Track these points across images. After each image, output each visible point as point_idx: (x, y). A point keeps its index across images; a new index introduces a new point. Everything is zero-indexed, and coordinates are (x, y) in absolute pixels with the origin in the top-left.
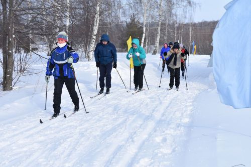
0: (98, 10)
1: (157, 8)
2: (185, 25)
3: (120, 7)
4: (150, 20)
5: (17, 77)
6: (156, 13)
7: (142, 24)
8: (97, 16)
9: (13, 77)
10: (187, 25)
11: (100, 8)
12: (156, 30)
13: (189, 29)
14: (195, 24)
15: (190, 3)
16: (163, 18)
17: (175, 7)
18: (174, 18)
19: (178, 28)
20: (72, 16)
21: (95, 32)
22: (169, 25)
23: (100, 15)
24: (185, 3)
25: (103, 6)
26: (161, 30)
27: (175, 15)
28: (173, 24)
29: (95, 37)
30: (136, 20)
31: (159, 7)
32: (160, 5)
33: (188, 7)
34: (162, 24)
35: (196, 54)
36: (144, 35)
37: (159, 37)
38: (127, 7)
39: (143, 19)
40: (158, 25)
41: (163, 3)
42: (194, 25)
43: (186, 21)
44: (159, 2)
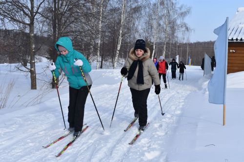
0: (121, 33)
1: (164, 32)
2: (184, 44)
3: (137, 31)
4: (158, 41)
5: (62, 79)
6: (163, 35)
7: (153, 43)
8: (120, 37)
9: (59, 79)
10: (186, 44)
11: (123, 31)
12: (163, 47)
13: (187, 47)
14: (191, 43)
15: (187, 29)
16: (168, 39)
17: (176, 31)
18: (176, 39)
19: (179, 47)
20: (103, 37)
21: (119, 48)
22: (172, 44)
23: (122, 36)
24: (184, 29)
25: (125, 30)
26: (166, 47)
27: (177, 37)
28: (175, 43)
29: (118, 52)
30: (149, 40)
31: (165, 31)
32: (166, 30)
33: (186, 32)
34: (167, 43)
35: (191, 65)
36: (154, 51)
37: (164, 52)
38: (142, 31)
39: (154, 40)
40: (164, 44)
41: (168, 29)
42: (190, 45)
43: (185, 42)
44: (165, 28)
